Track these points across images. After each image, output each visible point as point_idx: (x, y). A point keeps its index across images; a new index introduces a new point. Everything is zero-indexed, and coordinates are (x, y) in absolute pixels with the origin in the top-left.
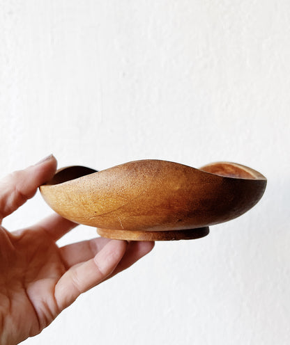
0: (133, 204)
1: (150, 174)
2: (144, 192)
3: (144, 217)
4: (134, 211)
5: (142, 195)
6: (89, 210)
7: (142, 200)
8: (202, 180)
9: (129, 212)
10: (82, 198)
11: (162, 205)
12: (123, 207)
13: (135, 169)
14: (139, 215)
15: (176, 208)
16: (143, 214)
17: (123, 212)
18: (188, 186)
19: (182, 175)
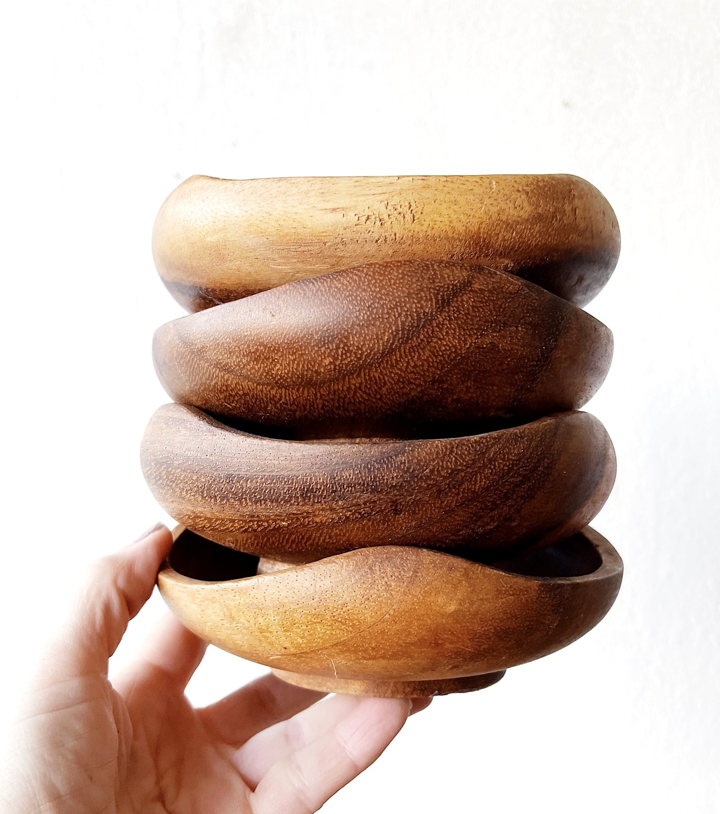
0: (364, 637)
1: (400, 579)
2: (387, 616)
3: (384, 662)
4: (365, 651)
5: (382, 621)
6: (271, 644)
7: (383, 632)
8: (499, 592)
9: (355, 652)
10: (261, 620)
11: (421, 642)
12: (344, 643)
13: (371, 569)
14: (374, 658)
15: (448, 645)
16: (383, 657)
17: (342, 652)
18: (472, 603)
19: (460, 581)
